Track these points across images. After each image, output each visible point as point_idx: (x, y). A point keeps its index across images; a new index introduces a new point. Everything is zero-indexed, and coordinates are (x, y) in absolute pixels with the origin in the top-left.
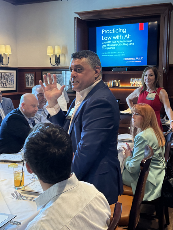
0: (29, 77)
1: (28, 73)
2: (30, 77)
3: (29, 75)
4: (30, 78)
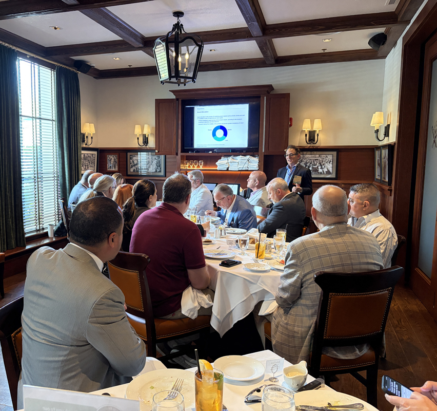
0: (111, 159)
1: (111, 154)
2: (113, 158)
3: (112, 157)
4: (113, 160)
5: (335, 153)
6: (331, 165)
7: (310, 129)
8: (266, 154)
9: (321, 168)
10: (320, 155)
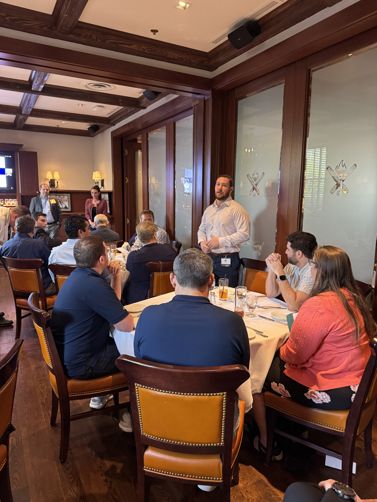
5: (69, 195)
6: (67, 203)
7: (52, 178)
8: (22, 195)
9: (61, 205)
10: (59, 196)
